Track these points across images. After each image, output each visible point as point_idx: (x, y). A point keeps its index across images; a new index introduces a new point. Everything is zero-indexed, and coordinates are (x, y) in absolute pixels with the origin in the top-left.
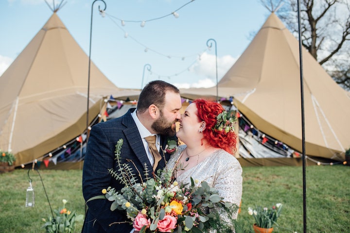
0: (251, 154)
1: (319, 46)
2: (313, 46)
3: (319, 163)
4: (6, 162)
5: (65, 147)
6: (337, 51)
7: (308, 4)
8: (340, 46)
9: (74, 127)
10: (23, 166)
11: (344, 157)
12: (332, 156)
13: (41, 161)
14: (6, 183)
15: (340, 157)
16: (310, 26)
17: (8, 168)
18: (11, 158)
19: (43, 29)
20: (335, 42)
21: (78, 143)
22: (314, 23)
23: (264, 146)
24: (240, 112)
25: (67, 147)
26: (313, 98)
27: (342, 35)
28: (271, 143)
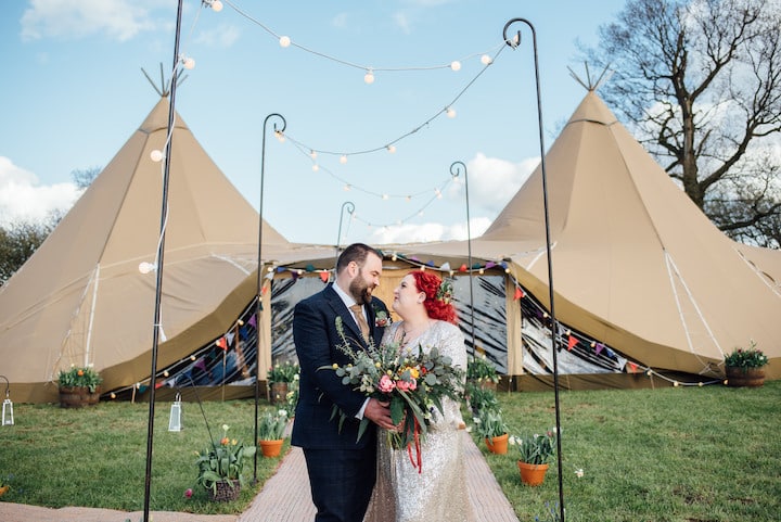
0: (547, 368)
1: (700, 147)
2: (686, 150)
3: (676, 383)
4: (84, 386)
5: (193, 358)
6: (736, 157)
7: (674, 63)
8: (742, 147)
9: (211, 320)
10: (113, 396)
11: (723, 371)
12: (701, 369)
13: (148, 384)
14: (94, 422)
15: (717, 371)
16: (680, 108)
17: (88, 398)
18: (92, 379)
19: (140, 130)
20: (733, 140)
21: (220, 349)
22: (688, 103)
23: (571, 351)
24: (522, 287)
25: (197, 357)
26: (668, 257)
27: (746, 126)
28: (584, 346)
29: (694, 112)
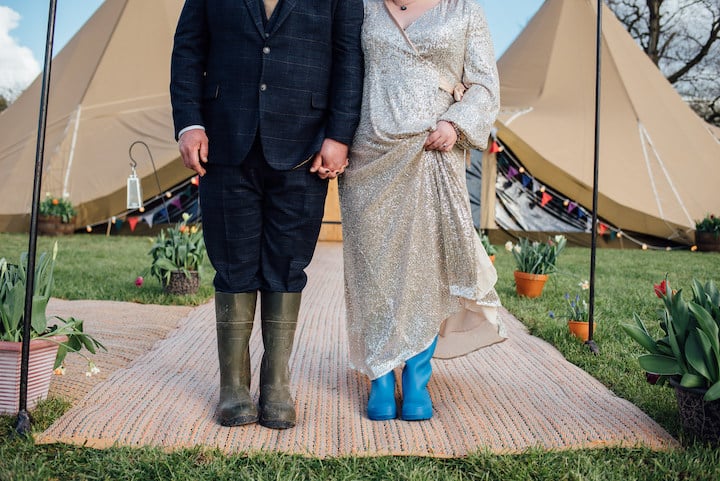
0: (518, 224)
1: (663, 49)
2: (651, 50)
3: (645, 246)
4: (59, 215)
5: (169, 194)
6: (698, 59)
8: (705, 49)
10: (89, 229)
11: (692, 237)
12: (670, 235)
13: (124, 219)
15: (686, 237)
16: (647, 9)
17: (61, 227)
18: (68, 209)
20: (697, 41)
21: (194, 187)
22: (656, 4)
23: (544, 209)
24: (501, 141)
25: (173, 194)
26: (642, 129)
27: (710, 28)
28: (557, 204)
29: (661, 13)
